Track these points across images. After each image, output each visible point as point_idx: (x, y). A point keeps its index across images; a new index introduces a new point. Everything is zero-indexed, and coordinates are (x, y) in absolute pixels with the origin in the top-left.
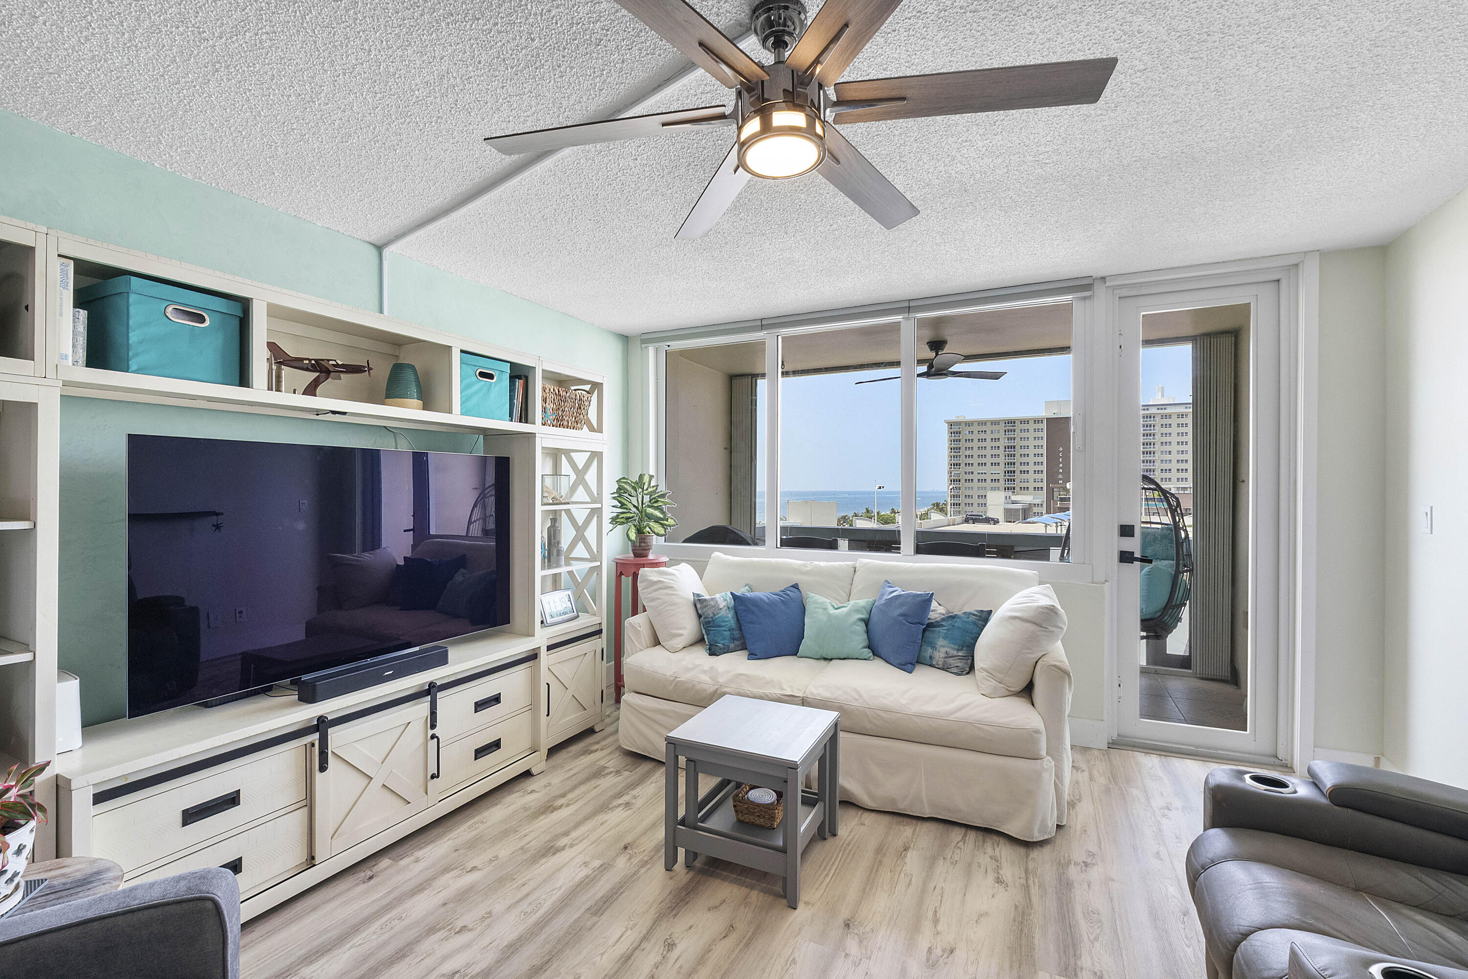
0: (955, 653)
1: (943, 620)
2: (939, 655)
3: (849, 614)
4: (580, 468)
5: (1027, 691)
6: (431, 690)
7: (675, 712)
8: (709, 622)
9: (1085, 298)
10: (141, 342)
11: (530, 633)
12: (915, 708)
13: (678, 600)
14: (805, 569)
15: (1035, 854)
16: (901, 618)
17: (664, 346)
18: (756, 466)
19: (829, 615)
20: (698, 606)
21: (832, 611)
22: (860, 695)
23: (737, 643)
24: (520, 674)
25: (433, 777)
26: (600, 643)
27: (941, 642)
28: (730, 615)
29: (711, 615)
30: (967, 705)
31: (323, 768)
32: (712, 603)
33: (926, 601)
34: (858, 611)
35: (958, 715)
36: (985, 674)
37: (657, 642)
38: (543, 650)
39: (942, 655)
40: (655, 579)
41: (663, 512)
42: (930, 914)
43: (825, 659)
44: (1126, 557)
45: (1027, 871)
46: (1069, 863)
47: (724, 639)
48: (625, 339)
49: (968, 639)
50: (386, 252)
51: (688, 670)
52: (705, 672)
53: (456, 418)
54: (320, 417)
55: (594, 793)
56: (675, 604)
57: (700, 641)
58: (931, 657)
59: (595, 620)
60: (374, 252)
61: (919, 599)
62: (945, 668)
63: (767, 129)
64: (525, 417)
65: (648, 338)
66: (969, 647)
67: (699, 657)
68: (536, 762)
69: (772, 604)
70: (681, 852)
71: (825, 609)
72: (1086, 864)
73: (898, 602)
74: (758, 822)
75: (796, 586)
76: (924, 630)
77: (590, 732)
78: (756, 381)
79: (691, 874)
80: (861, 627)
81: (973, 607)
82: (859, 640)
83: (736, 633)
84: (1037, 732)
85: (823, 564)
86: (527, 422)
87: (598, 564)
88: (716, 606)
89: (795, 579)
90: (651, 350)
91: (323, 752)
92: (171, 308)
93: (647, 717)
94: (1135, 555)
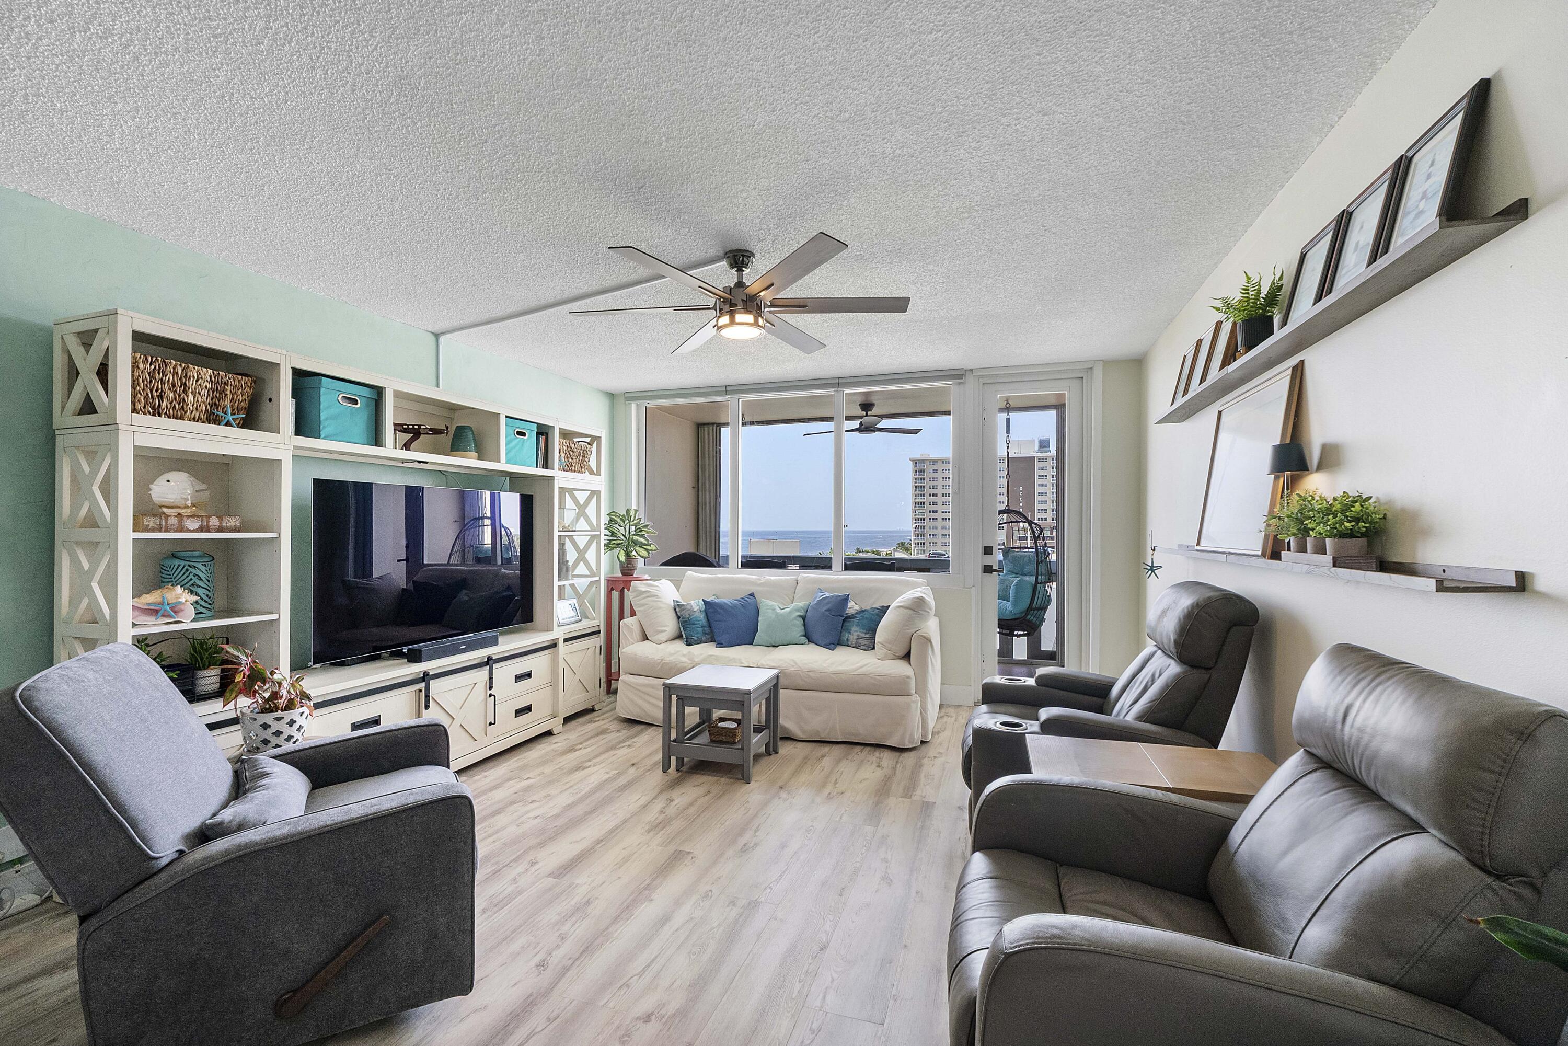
0: (864, 635)
1: (857, 613)
2: (853, 638)
3: (790, 612)
4: (582, 503)
5: (907, 656)
6: (489, 662)
8: (686, 621)
9: (960, 384)
10: (326, 419)
11: (549, 629)
12: (833, 669)
13: (662, 605)
14: (759, 582)
15: (904, 754)
16: (827, 613)
17: (645, 403)
18: (720, 503)
19: (777, 613)
20: (678, 610)
21: (779, 611)
22: (796, 663)
23: (707, 636)
24: (544, 656)
25: (490, 724)
26: (600, 640)
27: (854, 628)
28: (702, 616)
29: (688, 616)
30: (866, 665)
31: (427, 707)
32: (689, 607)
33: (845, 600)
34: (798, 610)
35: (860, 671)
36: (883, 647)
37: (645, 638)
38: (561, 641)
39: (855, 637)
40: (644, 590)
41: (646, 540)
42: (834, 780)
43: (774, 646)
44: (988, 569)
45: (897, 762)
46: (925, 757)
47: (697, 633)
48: (612, 397)
49: (873, 626)
50: (442, 339)
51: (671, 655)
52: (684, 655)
53: (502, 466)
54: (404, 465)
55: (604, 741)
56: (660, 608)
58: (847, 640)
59: (595, 623)
60: (433, 338)
61: (839, 598)
62: (857, 647)
63: (732, 322)
64: (546, 465)
65: (631, 396)
66: (872, 631)
67: (680, 646)
68: (556, 725)
69: (734, 607)
70: (673, 759)
71: (774, 610)
72: (935, 757)
73: (826, 602)
74: (725, 740)
75: (752, 595)
76: (844, 621)
77: (592, 710)
78: (720, 429)
79: (680, 774)
80: (800, 622)
81: (877, 603)
82: (798, 630)
83: (707, 630)
84: (908, 677)
85: (773, 578)
86: (547, 468)
87: (597, 579)
88: (691, 610)
89: (752, 589)
90: (634, 406)
91: (427, 696)
92: (341, 396)
93: (643, 692)
94: (994, 568)
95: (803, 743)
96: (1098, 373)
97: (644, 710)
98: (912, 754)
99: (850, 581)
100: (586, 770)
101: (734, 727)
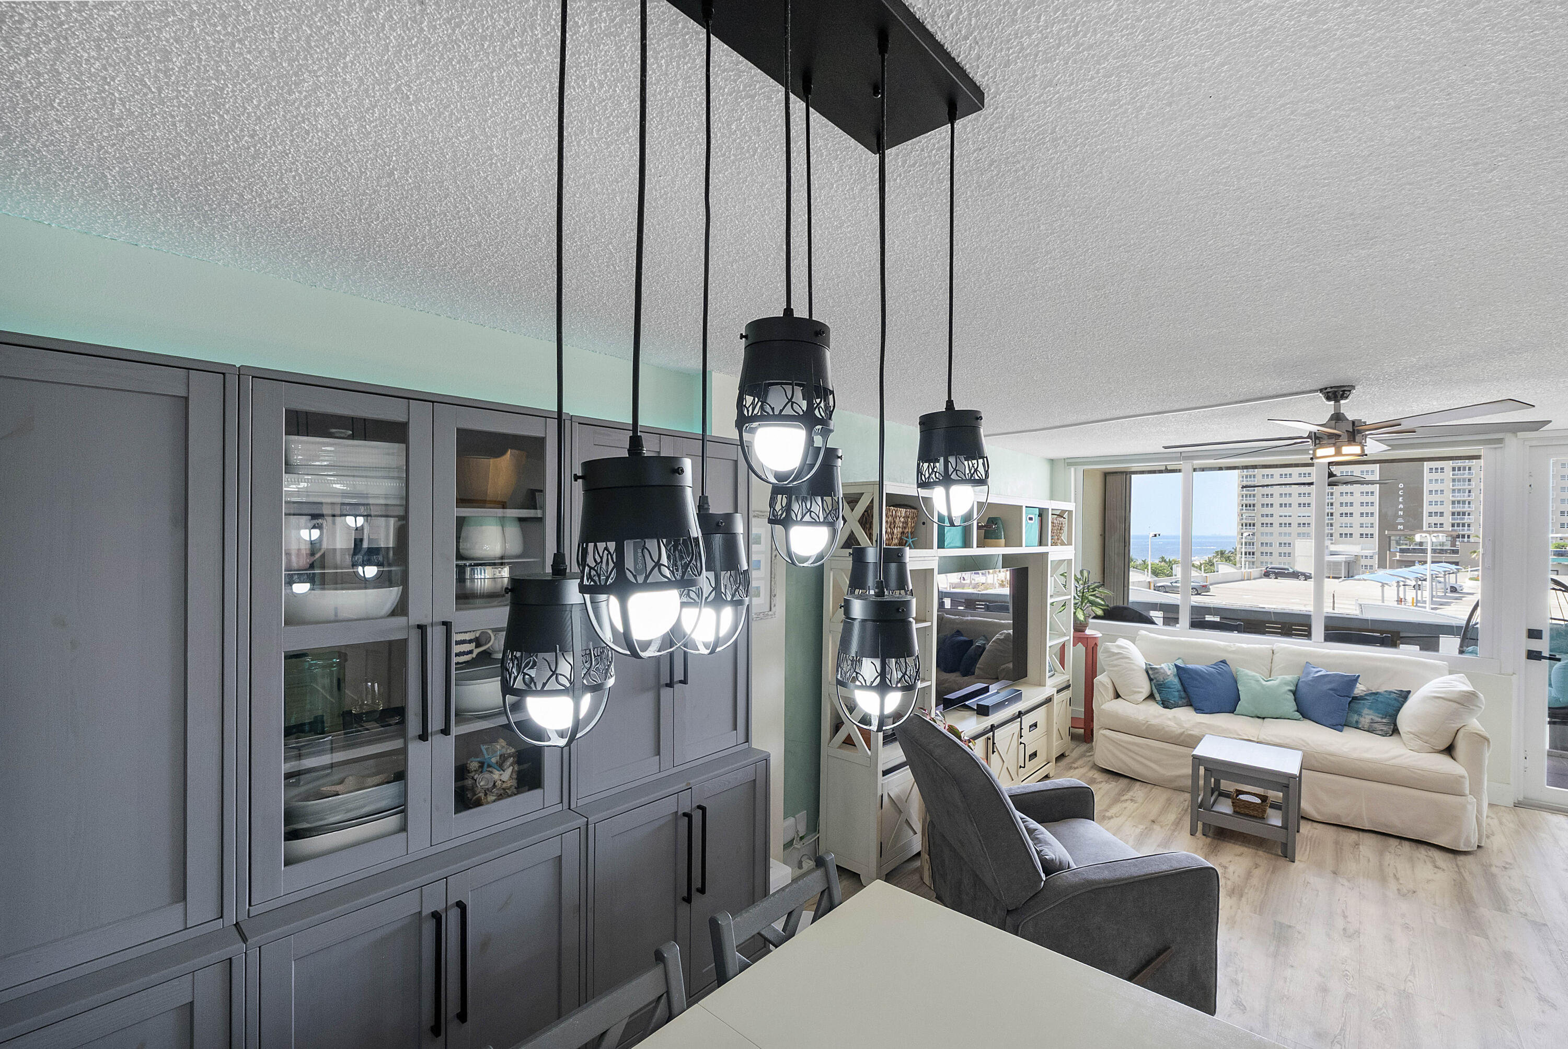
0: (1379, 720)
1: (1366, 695)
2: (1365, 720)
3: (1279, 685)
5: (1449, 750)
6: (1020, 714)
7: (1147, 745)
8: (1161, 685)
9: (1496, 448)
10: (947, 532)
11: (1041, 684)
12: (1355, 755)
13: (1136, 668)
14: (1230, 649)
15: (1462, 858)
16: (1331, 692)
17: (1083, 469)
18: (1129, 551)
19: (1262, 686)
20: (1150, 672)
21: (1264, 683)
22: (1308, 744)
23: (1184, 701)
24: (1043, 709)
25: (1021, 767)
26: (1070, 693)
27: (1366, 711)
28: (1176, 681)
29: (1162, 680)
30: (1402, 755)
31: (993, 752)
32: (1162, 671)
33: (1354, 681)
34: (1287, 684)
35: (1393, 761)
36: (1412, 736)
37: (1117, 696)
38: (1054, 694)
39: (1368, 721)
40: (1116, 651)
42: (1392, 875)
43: (1259, 717)
44: (1533, 655)
45: (1457, 865)
46: (1491, 865)
47: (1174, 697)
49: (1391, 711)
52: (1170, 719)
53: (1025, 549)
56: (1134, 670)
57: (1151, 697)
58: (1357, 722)
59: (1066, 678)
61: (1348, 679)
62: (1370, 730)
64: (1041, 544)
65: (1071, 462)
66: (1392, 716)
67: (1156, 708)
68: (1050, 769)
69: (1210, 674)
70: (1200, 824)
71: (1258, 681)
72: (1505, 868)
73: (1326, 679)
74: (1252, 814)
75: (1224, 662)
76: (1350, 702)
77: (1063, 755)
78: (1130, 477)
79: (1211, 840)
80: (1291, 697)
81: (1395, 686)
82: (1291, 706)
83: (1182, 693)
84: (1463, 777)
85: (1244, 646)
86: (1042, 546)
87: (1069, 638)
88: (1165, 673)
89: (1223, 656)
90: (1073, 469)
91: (994, 743)
93: (1124, 747)
94: (1543, 654)
95: (1320, 825)
97: (1127, 765)
98: (1469, 858)
99: (1348, 657)
101: (1256, 802)
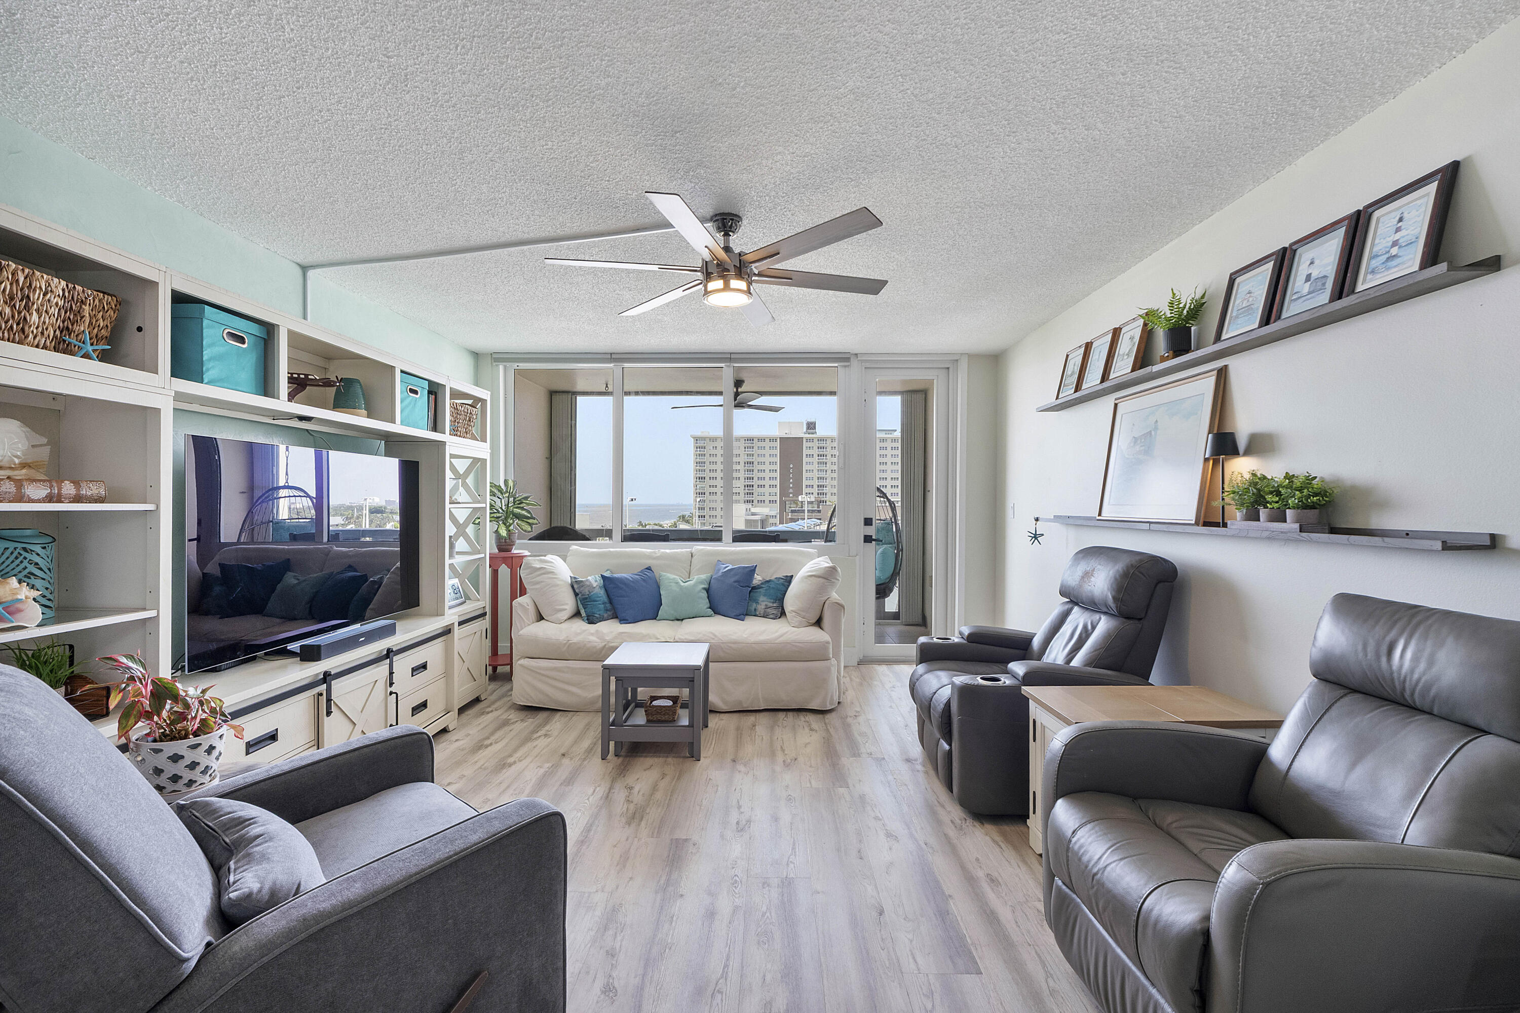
0: (771, 605)
1: (762, 584)
2: (761, 608)
3: (695, 585)
4: (461, 473)
5: (818, 623)
6: (389, 654)
7: (569, 668)
8: (586, 598)
9: (845, 366)
10: (210, 360)
11: (439, 613)
12: (753, 639)
13: (559, 583)
14: (655, 555)
15: (828, 716)
16: (736, 584)
17: (515, 365)
19: (681, 587)
20: (576, 586)
21: (682, 584)
22: (715, 636)
23: (609, 613)
24: (438, 644)
26: (486, 623)
27: (762, 598)
28: (602, 592)
29: (588, 593)
30: (787, 632)
31: (329, 713)
32: (588, 583)
33: (752, 571)
34: (701, 583)
35: (781, 639)
36: (794, 614)
37: (541, 618)
38: (456, 624)
39: (763, 607)
40: (538, 566)
41: (529, 512)
42: (779, 748)
43: (678, 620)
44: (868, 539)
45: (825, 724)
46: (847, 717)
47: (600, 610)
48: (476, 356)
49: (780, 595)
50: (311, 273)
51: (578, 634)
52: (592, 634)
53: (397, 428)
54: (275, 422)
55: (513, 733)
56: (558, 585)
57: (577, 614)
58: (755, 610)
59: (481, 604)
60: (298, 272)
61: (748, 569)
62: (765, 616)
63: (727, 287)
64: (435, 429)
65: (498, 357)
66: (780, 600)
67: (580, 627)
68: (450, 720)
69: (635, 581)
70: (612, 744)
71: (677, 583)
72: (856, 716)
73: (732, 573)
74: (663, 719)
75: (649, 569)
76: (750, 592)
77: (477, 700)
78: (576, 397)
79: (621, 759)
80: (705, 594)
81: (782, 574)
82: (705, 603)
83: (608, 605)
84: (828, 643)
85: (668, 551)
86: (436, 431)
87: (483, 555)
88: (591, 586)
89: (649, 563)
90: (501, 368)
91: (329, 700)
92: (226, 331)
93: (543, 675)
94: (874, 538)
95: (726, 714)
96: (964, 365)
97: (548, 696)
98: (833, 714)
99: (748, 552)
100: (513, 767)
101: (669, 705)
